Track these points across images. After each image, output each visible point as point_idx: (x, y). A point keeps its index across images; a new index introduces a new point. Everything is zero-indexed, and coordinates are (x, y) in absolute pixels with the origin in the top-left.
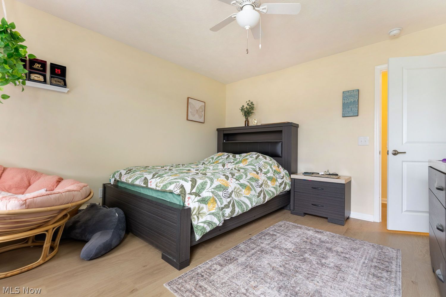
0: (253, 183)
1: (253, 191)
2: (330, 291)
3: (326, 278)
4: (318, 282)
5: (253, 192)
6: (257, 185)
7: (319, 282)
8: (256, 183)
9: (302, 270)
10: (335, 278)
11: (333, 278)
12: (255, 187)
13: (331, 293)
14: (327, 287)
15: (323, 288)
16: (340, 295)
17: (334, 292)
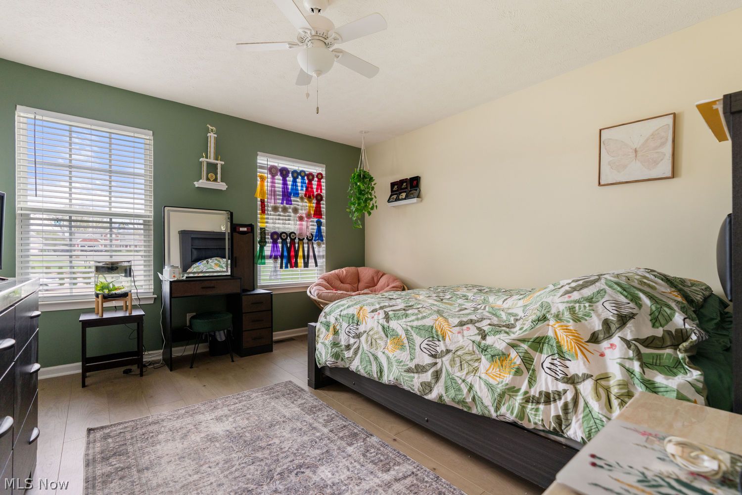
0: (419, 338)
1: (404, 353)
2: (187, 470)
3: (208, 479)
4: (210, 467)
5: (404, 356)
6: (426, 346)
7: (209, 469)
8: (426, 342)
9: (246, 463)
10: (199, 491)
11: (201, 488)
12: (417, 348)
13: (183, 469)
14: (194, 471)
15: (196, 466)
16: (171, 476)
17: (182, 473)
